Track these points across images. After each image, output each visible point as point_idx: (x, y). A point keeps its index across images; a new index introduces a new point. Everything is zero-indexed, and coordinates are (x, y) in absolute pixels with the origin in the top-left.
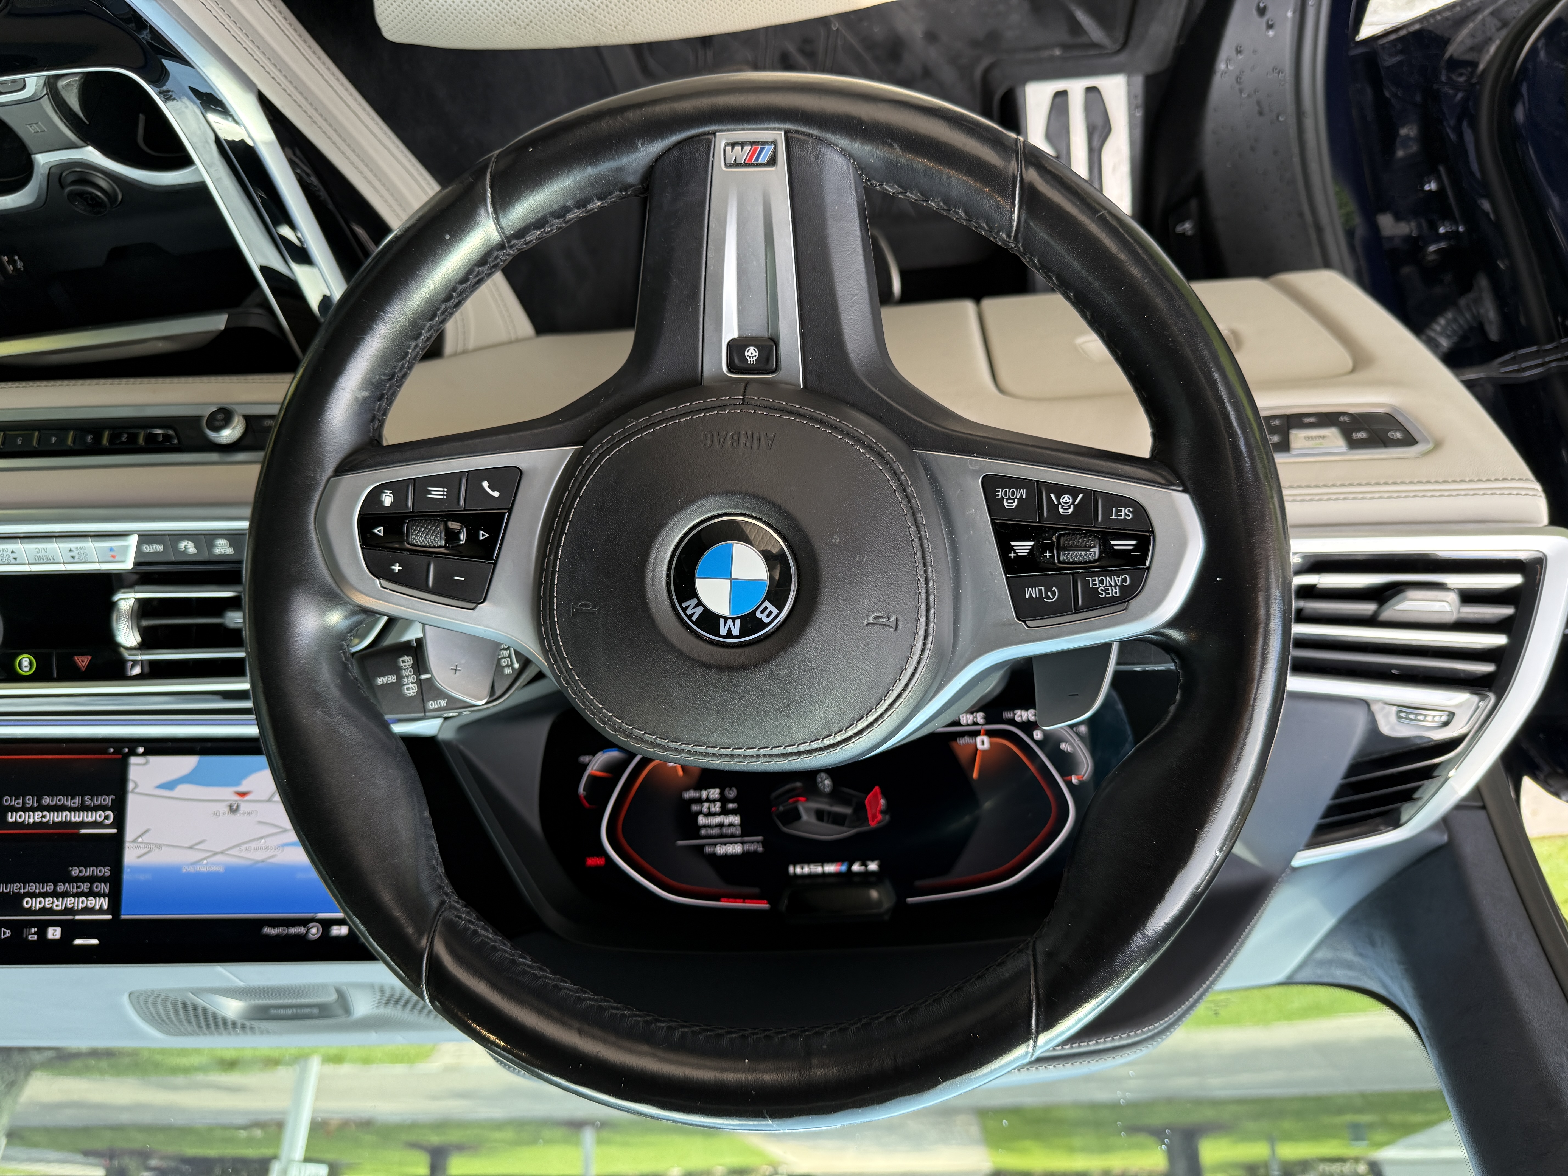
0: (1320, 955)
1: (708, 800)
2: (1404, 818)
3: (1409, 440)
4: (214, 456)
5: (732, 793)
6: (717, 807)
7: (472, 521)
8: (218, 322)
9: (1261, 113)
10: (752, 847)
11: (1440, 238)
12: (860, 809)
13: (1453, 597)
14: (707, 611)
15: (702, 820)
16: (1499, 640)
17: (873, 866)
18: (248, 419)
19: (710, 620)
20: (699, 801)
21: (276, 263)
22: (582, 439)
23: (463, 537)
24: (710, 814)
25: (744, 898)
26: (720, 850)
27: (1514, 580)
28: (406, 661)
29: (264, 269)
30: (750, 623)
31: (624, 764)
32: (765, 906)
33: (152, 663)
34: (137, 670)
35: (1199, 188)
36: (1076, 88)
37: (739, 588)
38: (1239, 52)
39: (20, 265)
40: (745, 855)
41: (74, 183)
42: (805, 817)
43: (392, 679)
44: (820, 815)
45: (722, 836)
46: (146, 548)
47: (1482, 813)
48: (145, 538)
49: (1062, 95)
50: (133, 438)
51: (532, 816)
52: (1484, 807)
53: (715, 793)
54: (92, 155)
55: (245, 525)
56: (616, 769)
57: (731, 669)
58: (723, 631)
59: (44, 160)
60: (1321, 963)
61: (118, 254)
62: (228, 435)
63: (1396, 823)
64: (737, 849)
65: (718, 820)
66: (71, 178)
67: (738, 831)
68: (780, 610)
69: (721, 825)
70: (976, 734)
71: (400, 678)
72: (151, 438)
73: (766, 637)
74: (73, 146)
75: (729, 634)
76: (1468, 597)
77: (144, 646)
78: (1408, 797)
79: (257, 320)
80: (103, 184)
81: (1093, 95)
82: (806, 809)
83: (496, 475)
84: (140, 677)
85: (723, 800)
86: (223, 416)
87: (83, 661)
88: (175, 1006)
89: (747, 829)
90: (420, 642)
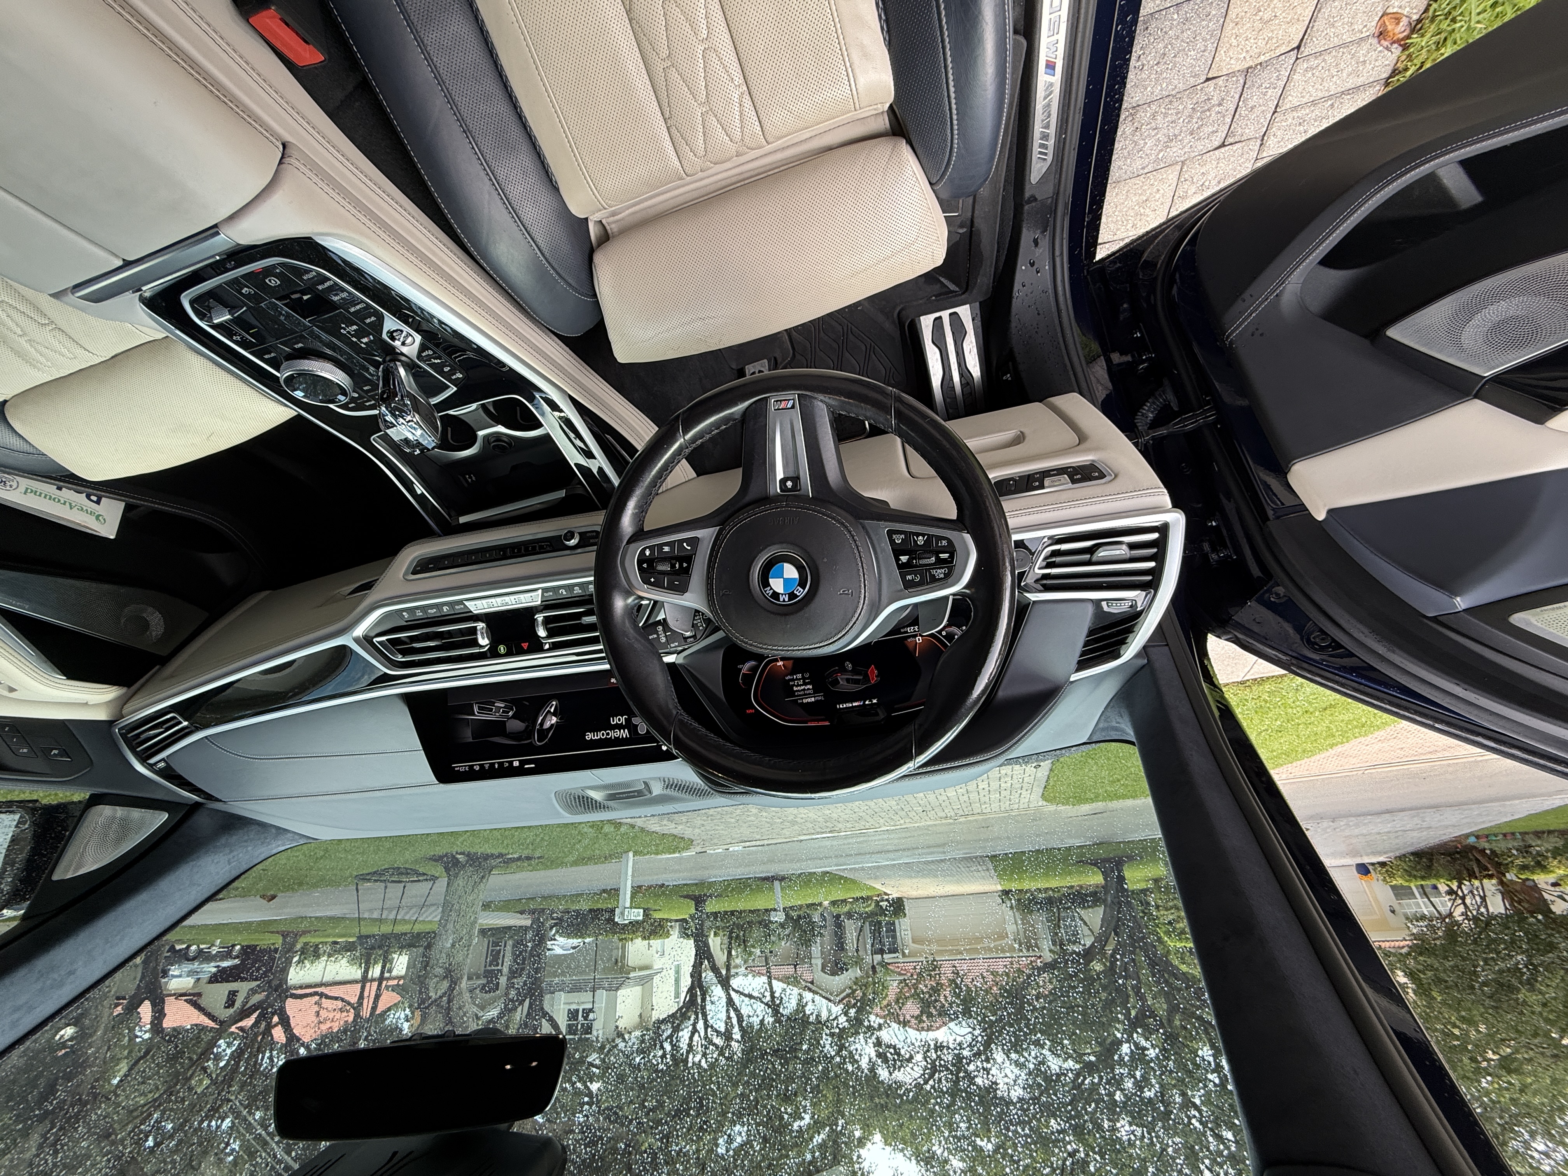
0: (1101, 725)
1: (797, 679)
2: (1122, 652)
3: (1102, 476)
4: (568, 552)
5: (807, 675)
6: (801, 682)
7: (681, 559)
8: (562, 494)
9: (1039, 314)
10: (819, 698)
11: (1144, 362)
12: (866, 676)
13: (1124, 547)
14: (774, 592)
15: (795, 689)
16: (1152, 564)
17: (875, 701)
18: (579, 533)
19: (776, 595)
20: (793, 680)
21: (582, 461)
22: (723, 524)
23: (677, 566)
24: (798, 685)
25: (818, 721)
26: (805, 701)
27: (1155, 536)
28: (660, 628)
29: (576, 465)
30: (792, 596)
31: (756, 668)
32: (827, 723)
33: (553, 643)
34: (547, 646)
35: (1011, 356)
36: (945, 315)
37: (787, 581)
38: (1024, 286)
39: (474, 478)
40: (816, 701)
41: (494, 441)
42: (841, 683)
43: (655, 636)
44: (848, 680)
45: (805, 694)
46: (546, 594)
47: (1167, 648)
48: (545, 590)
49: (940, 318)
50: (534, 548)
51: (719, 691)
52: (1167, 645)
53: (799, 676)
54: (501, 429)
55: (592, 579)
56: (754, 669)
57: (786, 615)
58: (781, 600)
59: (481, 433)
60: (1103, 729)
61: (514, 468)
62: (573, 542)
63: (1118, 656)
64: (813, 699)
65: (802, 688)
66: (493, 440)
67: (811, 692)
68: (804, 589)
69: (804, 690)
70: (915, 636)
71: (658, 635)
72: (541, 547)
73: (799, 601)
74: (494, 426)
75: (784, 601)
76: (1132, 546)
77: (549, 636)
78: (1123, 642)
79: (580, 491)
80: (506, 440)
81: (953, 316)
82: (842, 679)
83: (689, 541)
84: (549, 650)
85: (804, 678)
86: (570, 535)
87: (525, 645)
88: (575, 798)
89: (816, 691)
90: (664, 620)
